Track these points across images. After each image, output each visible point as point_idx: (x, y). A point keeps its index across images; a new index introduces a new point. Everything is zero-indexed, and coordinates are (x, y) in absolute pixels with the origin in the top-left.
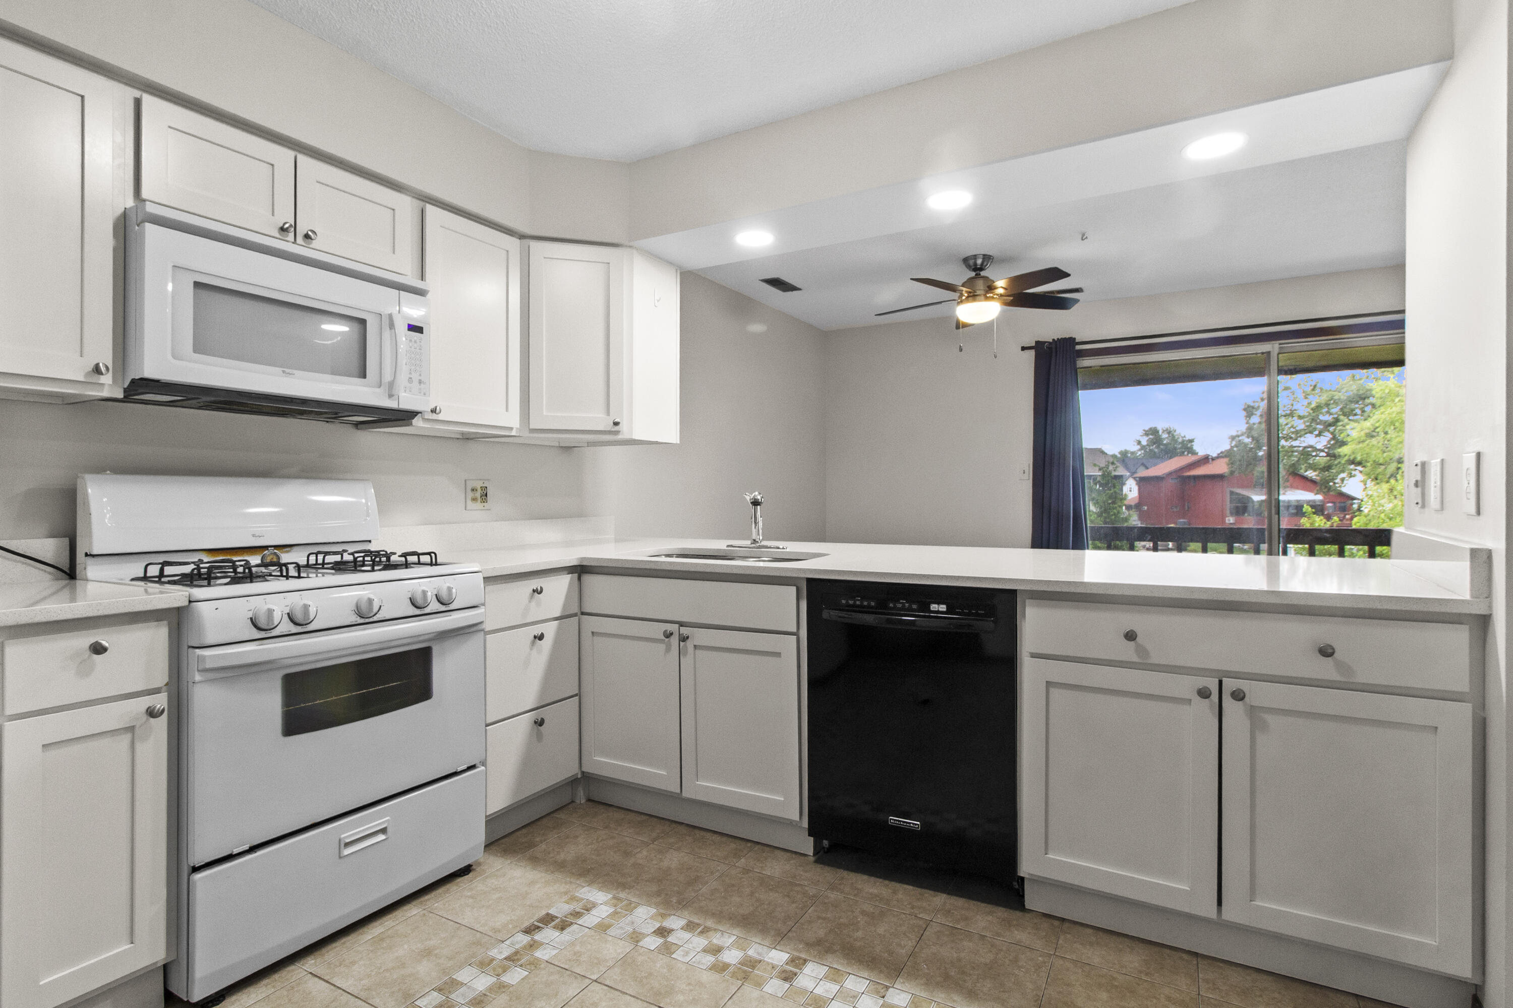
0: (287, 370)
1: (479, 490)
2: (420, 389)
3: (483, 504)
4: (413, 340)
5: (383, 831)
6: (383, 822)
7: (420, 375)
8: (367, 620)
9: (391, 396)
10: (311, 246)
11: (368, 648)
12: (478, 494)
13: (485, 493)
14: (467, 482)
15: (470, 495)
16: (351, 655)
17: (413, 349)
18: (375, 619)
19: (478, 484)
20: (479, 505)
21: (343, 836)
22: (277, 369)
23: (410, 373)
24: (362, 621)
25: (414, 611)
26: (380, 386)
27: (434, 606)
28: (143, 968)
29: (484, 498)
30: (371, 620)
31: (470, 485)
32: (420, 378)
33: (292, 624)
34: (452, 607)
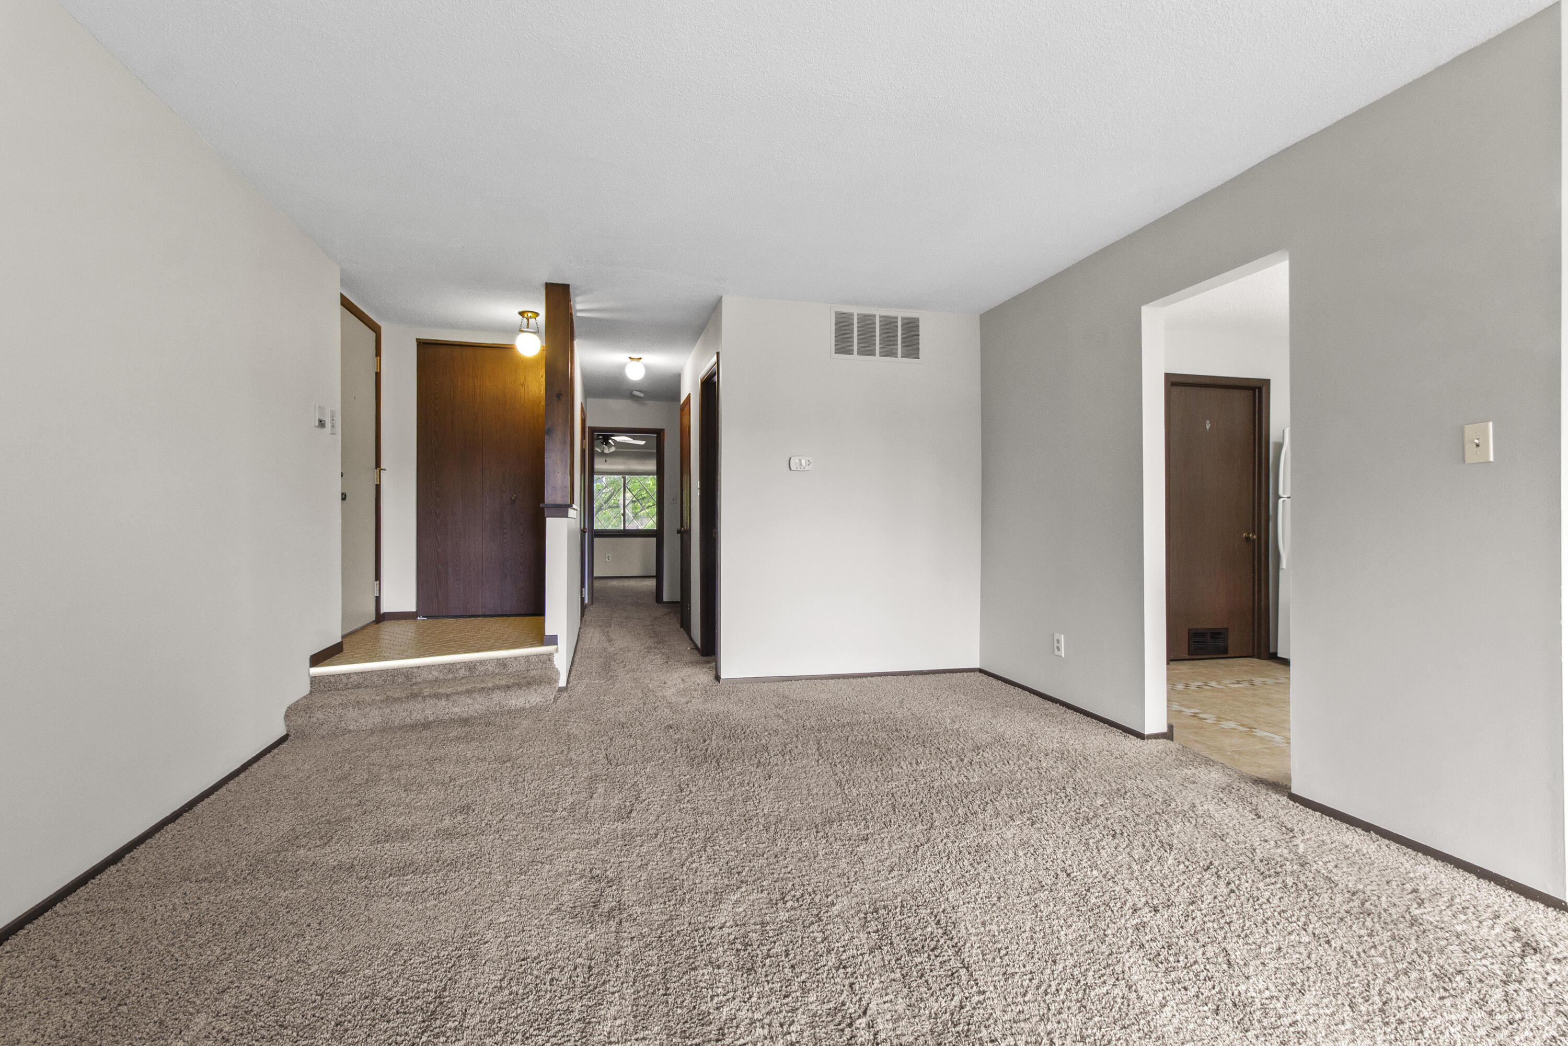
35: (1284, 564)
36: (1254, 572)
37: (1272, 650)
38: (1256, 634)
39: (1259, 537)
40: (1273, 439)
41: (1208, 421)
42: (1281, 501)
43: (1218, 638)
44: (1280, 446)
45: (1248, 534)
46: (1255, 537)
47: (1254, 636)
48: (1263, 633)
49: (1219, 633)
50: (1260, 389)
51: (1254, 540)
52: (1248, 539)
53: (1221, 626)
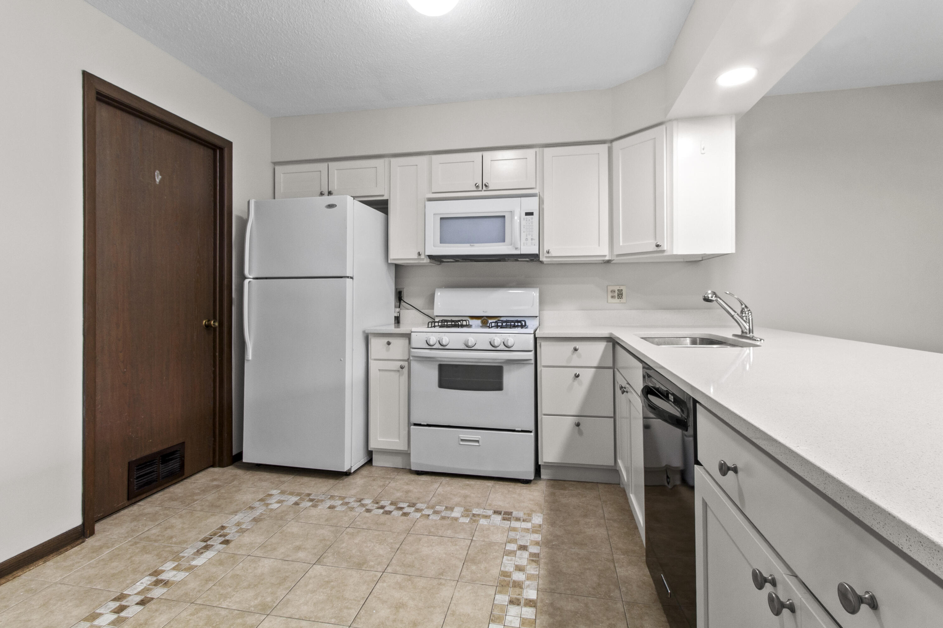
0: (472, 244)
1: (617, 292)
2: (532, 243)
3: (620, 300)
4: (528, 220)
5: (478, 441)
6: (478, 438)
7: (532, 236)
8: (469, 349)
9: (516, 248)
10: (489, 189)
11: (467, 360)
12: (616, 294)
13: (621, 293)
14: (608, 287)
15: (610, 295)
16: (463, 362)
17: (528, 224)
18: (473, 348)
19: (616, 288)
20: (616, 300)
21: (460, 436)
22: (468, 244)
23: (527, 236)
24: (467, 348)
25: (491, 348)
26: (511, 245)
27: (502, 347)
28: (395, 450)
29: (620, 296)
30: (471, 348)
31: (610, 288)
32: (532, 237)
33: (439, 345)
34: (511, 349)
35: (250, 354)
36: (215, 366)
37: (235, 452)
38: (217, 439)
39: (221, 324)
40: (236, 212)
41: (157, 172)
42: (246, 281)
43: (172, 459)
44: (243, 223)
45: (209, 321)
46: (217, 324)
47: (215, 441)
48: (226, 435)
49: (173, 453)
50: (222, 149)
51: (215, 329)
52: (208, 326)
53: (175, 443)
